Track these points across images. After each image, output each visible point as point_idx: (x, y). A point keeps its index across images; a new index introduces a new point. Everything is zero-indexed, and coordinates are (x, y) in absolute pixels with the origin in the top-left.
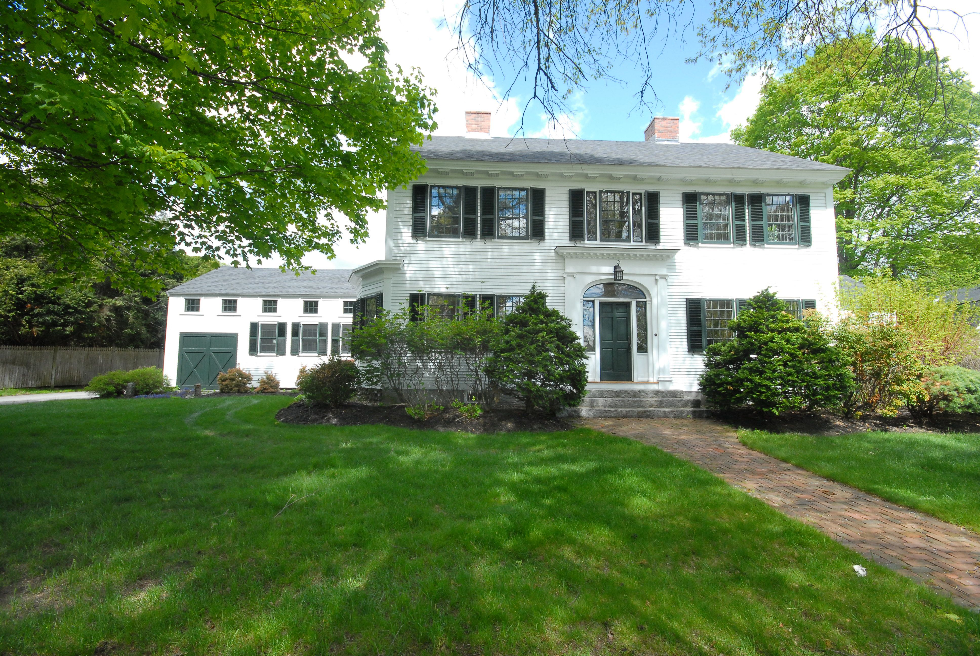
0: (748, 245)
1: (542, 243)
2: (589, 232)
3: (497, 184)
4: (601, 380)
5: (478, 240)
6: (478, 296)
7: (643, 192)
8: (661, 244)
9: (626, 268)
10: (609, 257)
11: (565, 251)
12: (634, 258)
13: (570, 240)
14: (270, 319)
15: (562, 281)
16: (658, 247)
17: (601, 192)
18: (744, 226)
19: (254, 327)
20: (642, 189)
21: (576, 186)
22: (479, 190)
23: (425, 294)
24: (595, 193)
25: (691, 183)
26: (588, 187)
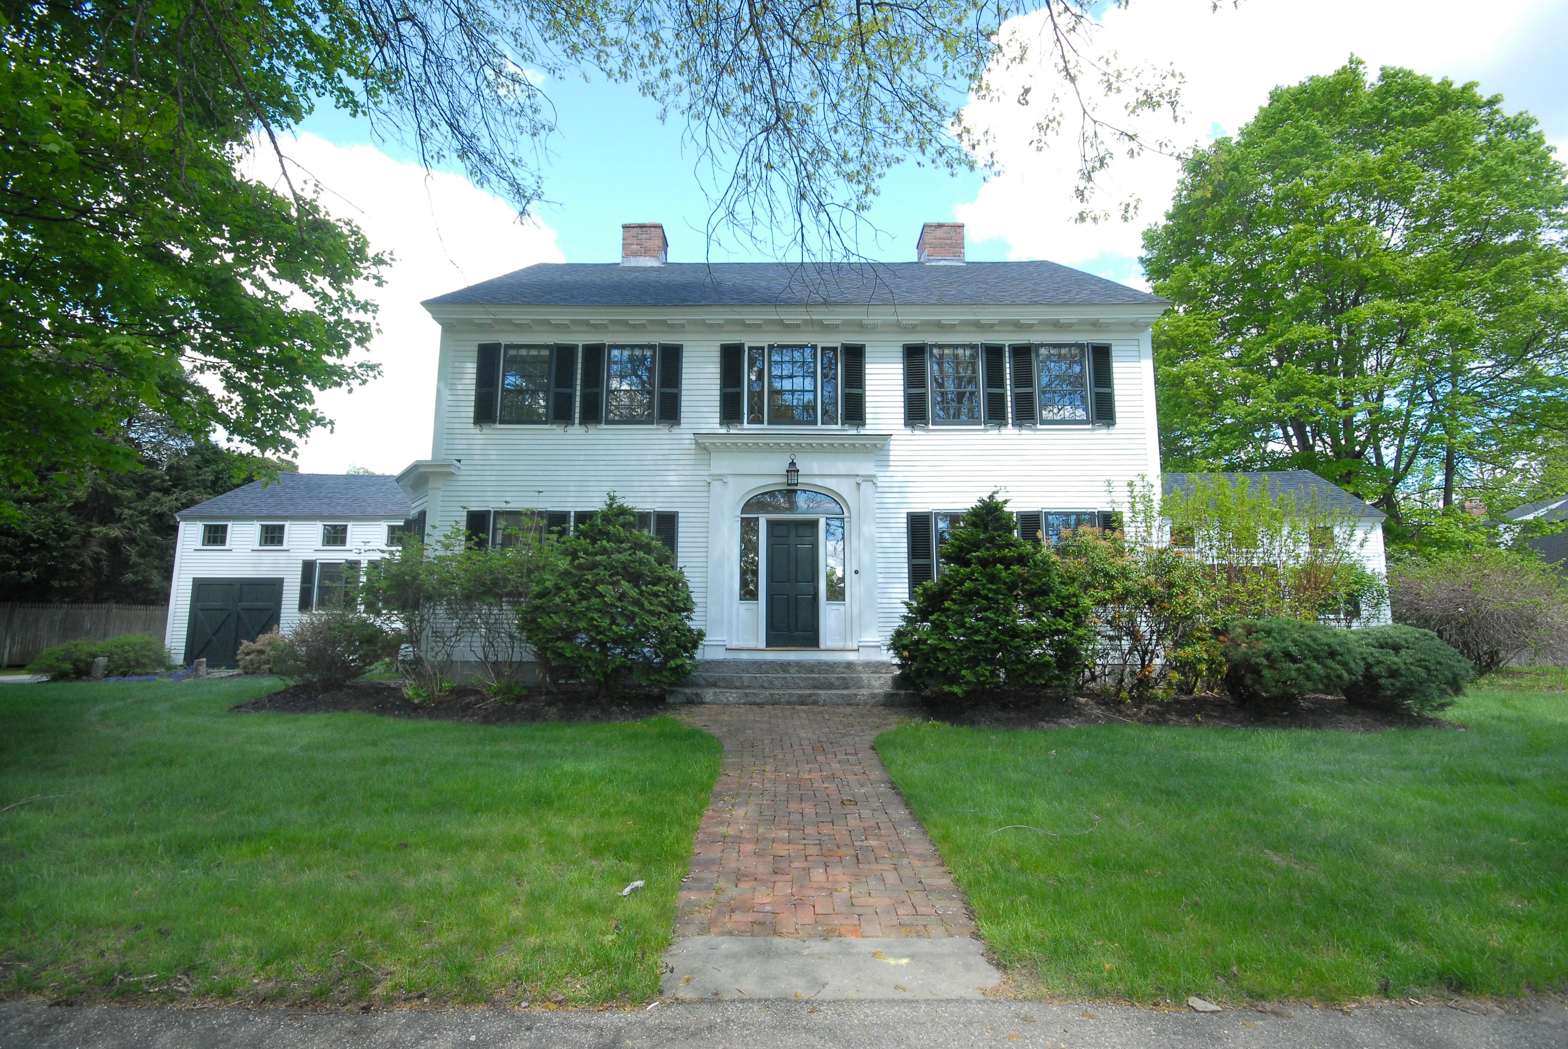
0: (1010, 426)
1: (675, 430)
2: (751, 411)
3: (607, 339)
4: (767, 645)
5: (577, 426)
6: (572, 514)
7: (839, 345)
8: (867, 427)
9: (806, 465)
10: (778, 448)
11: (707, 441)
12: (821, 450)
13: (721, 424)
14: (336, 555)
15: (705, 489)
16: (862, 432)
17: (771, 347)
18: (1003, 396)
19: (308, 567)
20: (836, 341)
21: (732, 339)
22: (580, 350)
23: (489, 512)
24: (763, 348)
25: (912, 328)
26: (749, 340)
